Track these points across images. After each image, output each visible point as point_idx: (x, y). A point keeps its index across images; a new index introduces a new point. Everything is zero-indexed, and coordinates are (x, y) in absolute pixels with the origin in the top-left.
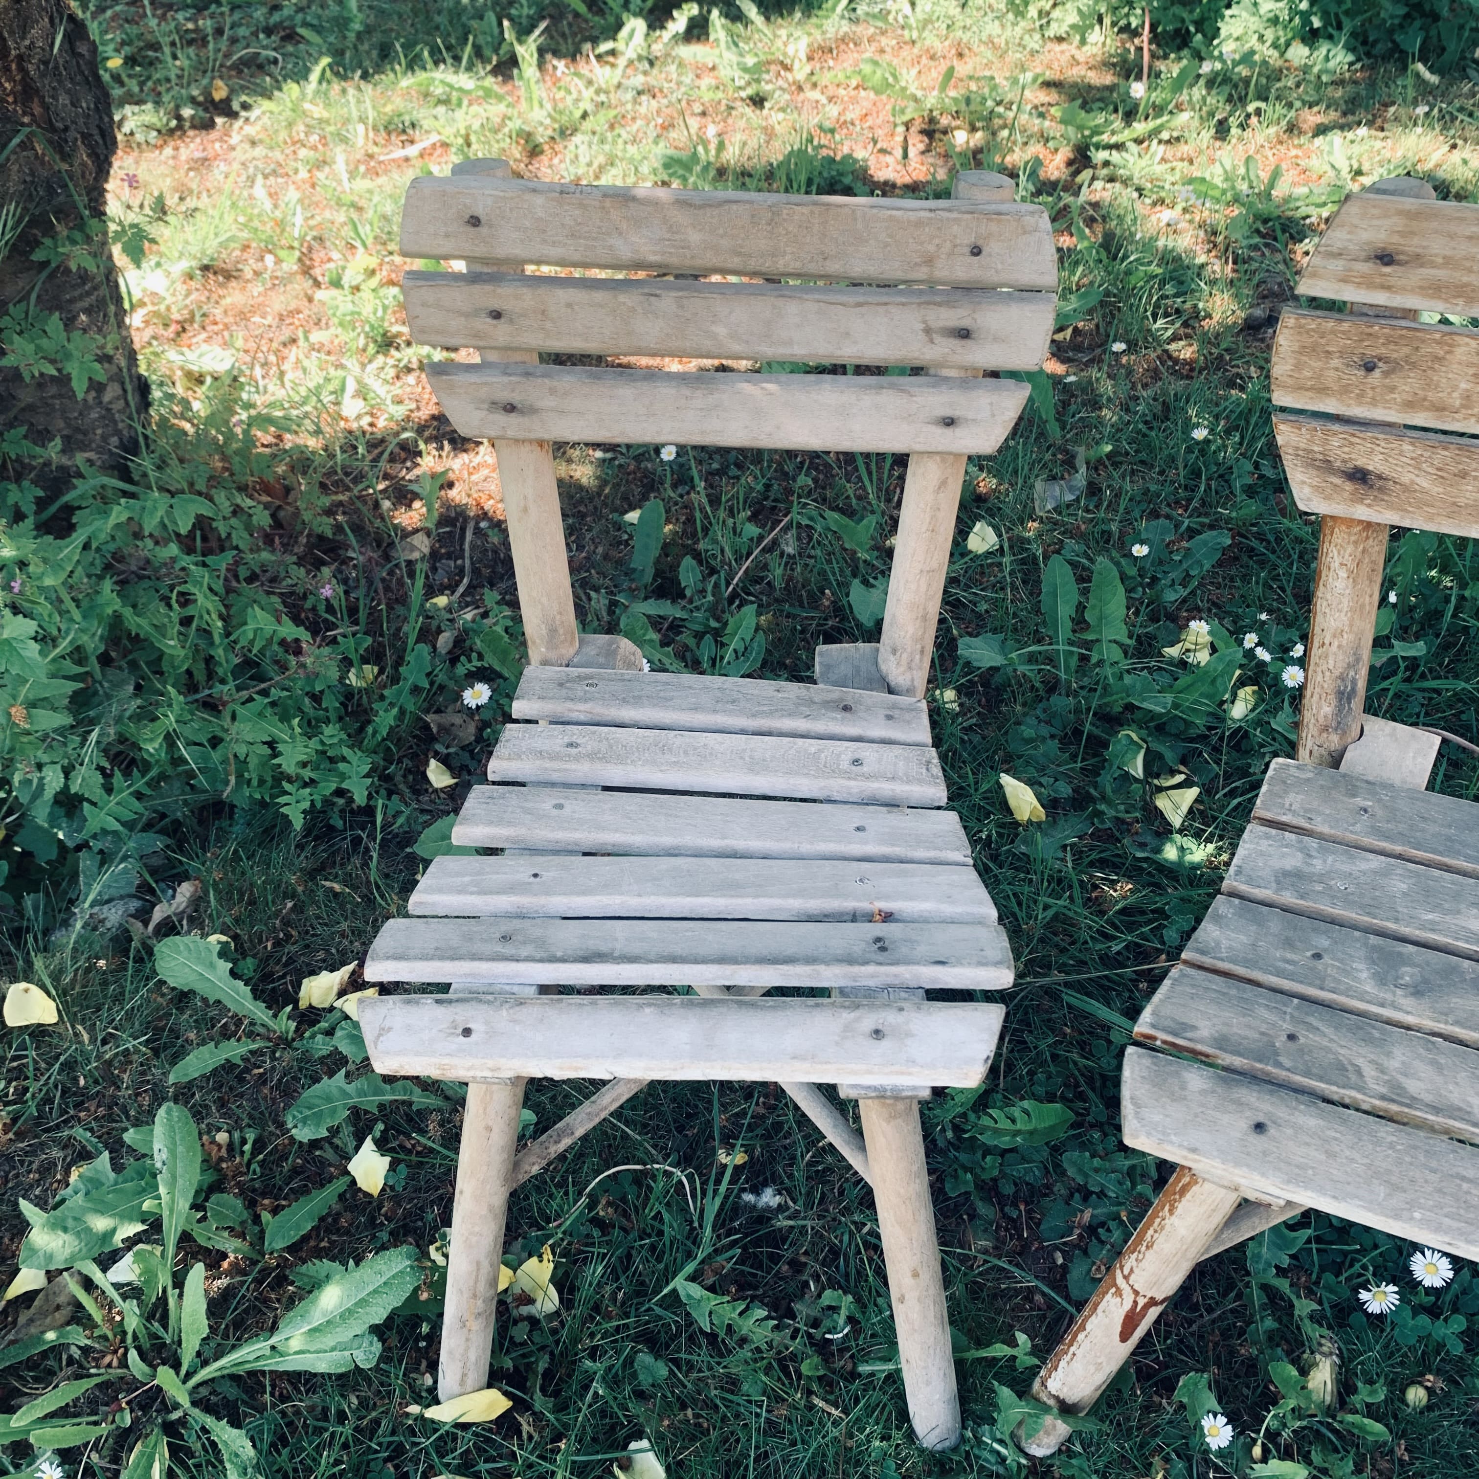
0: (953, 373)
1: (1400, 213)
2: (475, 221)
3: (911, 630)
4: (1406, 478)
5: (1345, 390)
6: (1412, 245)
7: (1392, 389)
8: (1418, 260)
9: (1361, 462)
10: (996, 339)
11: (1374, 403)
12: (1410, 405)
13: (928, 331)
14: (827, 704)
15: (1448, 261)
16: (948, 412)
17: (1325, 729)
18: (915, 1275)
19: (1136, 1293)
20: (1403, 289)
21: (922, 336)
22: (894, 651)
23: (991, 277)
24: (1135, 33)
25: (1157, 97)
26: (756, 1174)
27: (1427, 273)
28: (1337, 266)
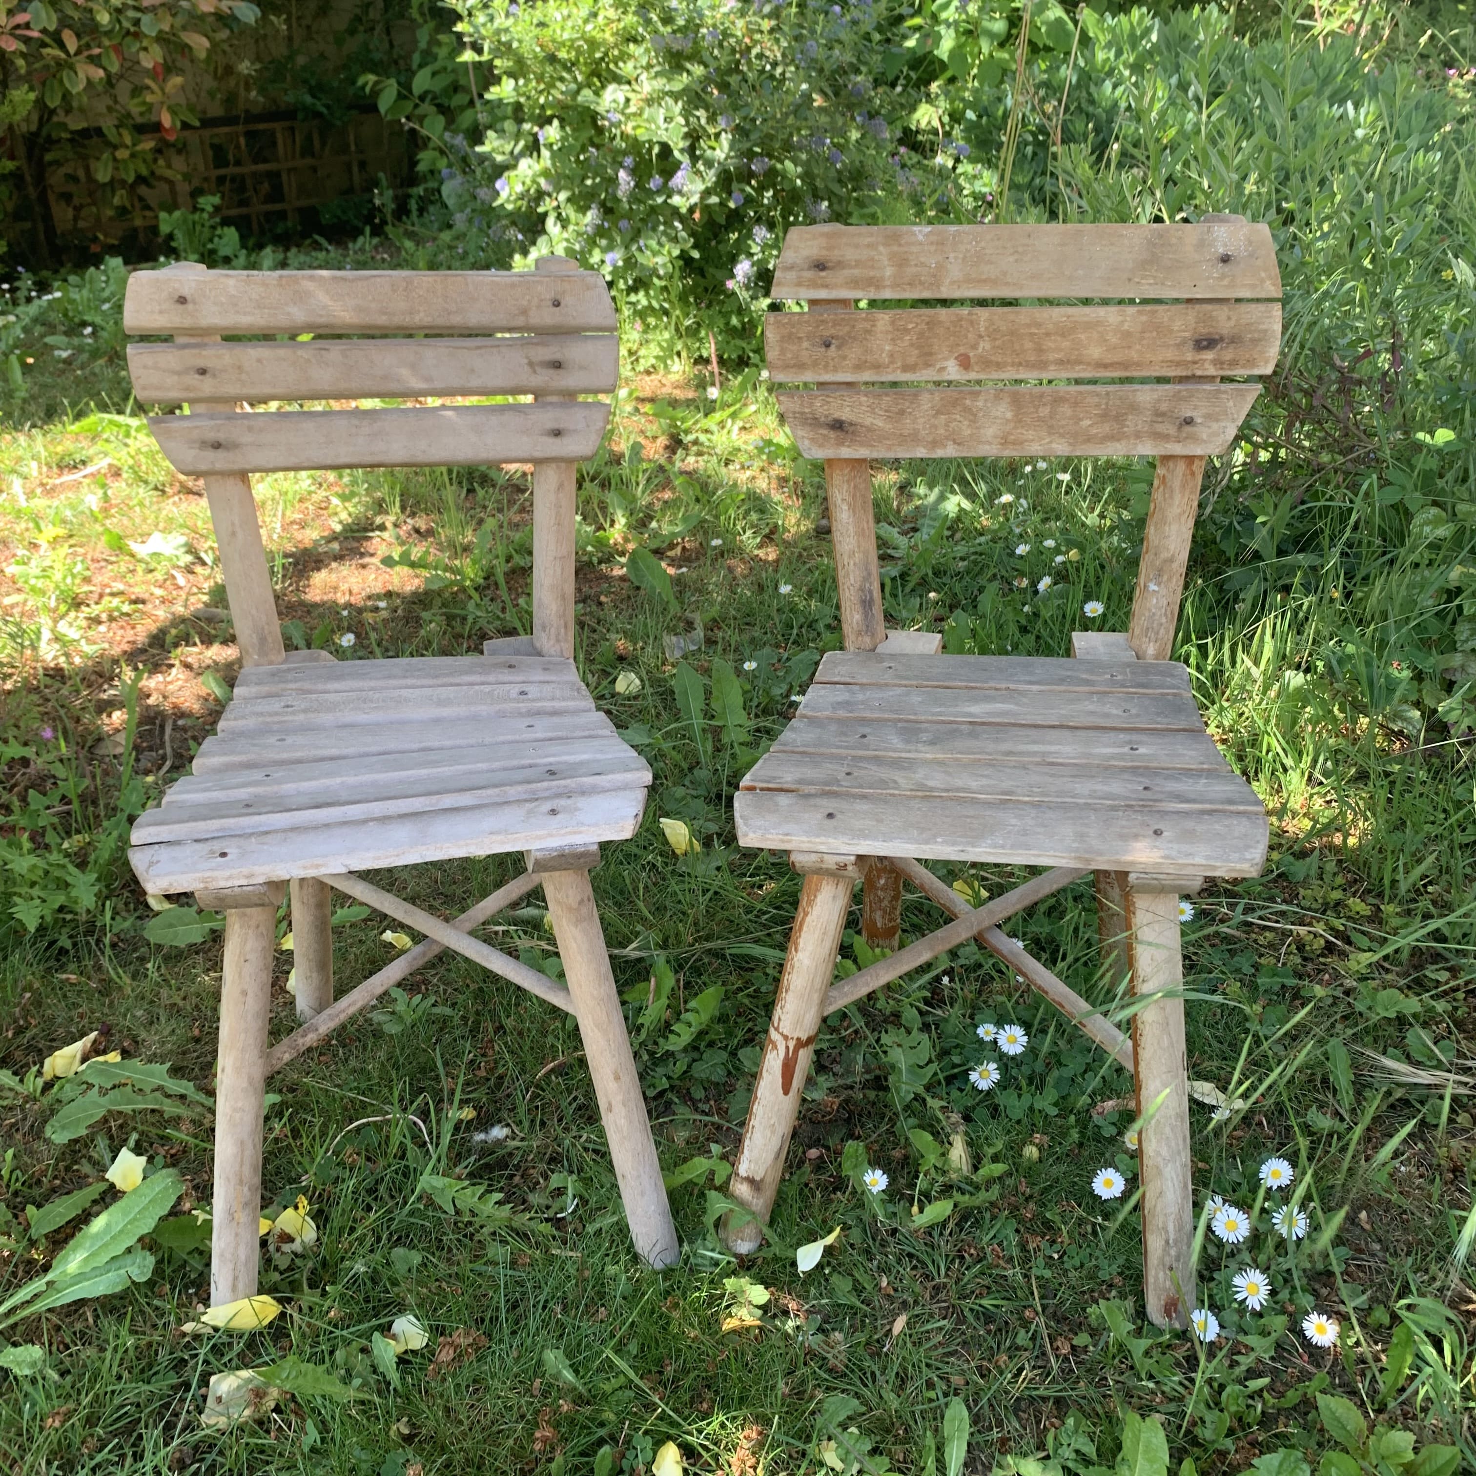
0: (554, 399)
1: (823, 235)
2: (182, 300)
3: (554, 607)
4: (868, 421)
5: (815, 364)
6: (836, 255)
7: (845, 358)
8: (840, 265)
9: (837, 415)
10: (582, 368)
11: (835, 370)
12: (859, 367)
13: (531, 364)
14: (492, 666)
15: (858, 263)
16: (556, 426)
17: (859, 633)
18: (617, 1078)
19: (786, 1038)
20: (835, 286)
21: (527, 368)
22: (544, 628)
23: (571, 322)
24: (707, 361)
25: (728, 397)
26: (484, 1122)
27: (847, 272)
28: (792, 275)
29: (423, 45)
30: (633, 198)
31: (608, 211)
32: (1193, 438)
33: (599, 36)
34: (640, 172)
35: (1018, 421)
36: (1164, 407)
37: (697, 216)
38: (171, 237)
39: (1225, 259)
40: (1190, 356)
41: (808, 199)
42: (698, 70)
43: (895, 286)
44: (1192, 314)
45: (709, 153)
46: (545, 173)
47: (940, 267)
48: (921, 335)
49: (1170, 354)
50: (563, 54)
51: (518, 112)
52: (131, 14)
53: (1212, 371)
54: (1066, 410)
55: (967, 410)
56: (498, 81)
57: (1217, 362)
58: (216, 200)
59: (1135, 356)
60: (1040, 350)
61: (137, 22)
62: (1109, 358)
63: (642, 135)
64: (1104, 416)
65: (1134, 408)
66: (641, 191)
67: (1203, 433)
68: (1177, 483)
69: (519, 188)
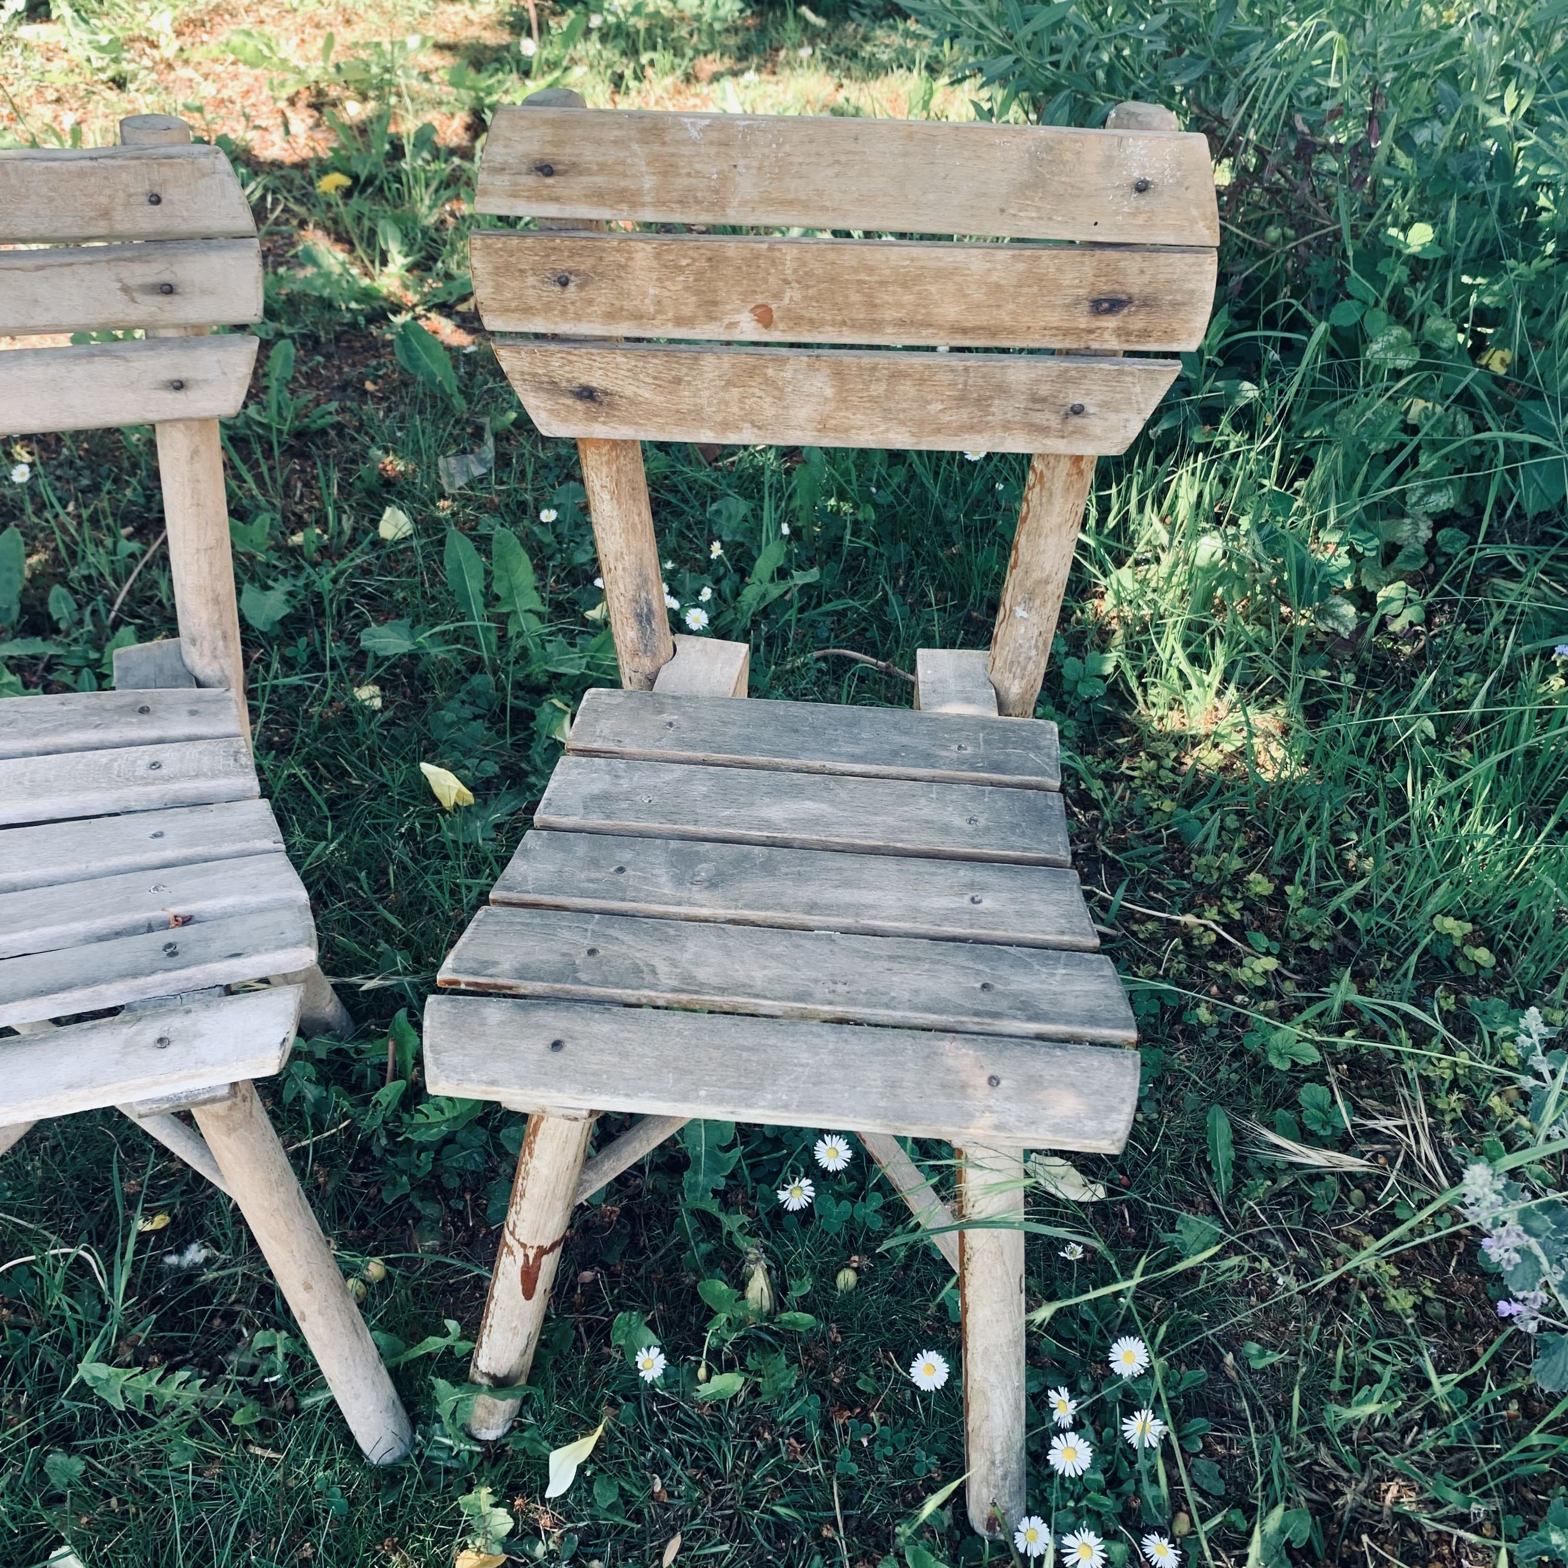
0: (171, 333)
1: (545, 122)
3: (204, 615)
4: (629, 391)
5: (548, 308)
6: (565, 155)
7: (590, 302)
8: (575, 169)
9: (585, 380)
10: (203, 292)
11: (578, 318)
12: (611, 316)
13: (126, 289)
14: (121, 710)
15: (602, 168)
16: (175, 375)
17: (635, 654)
18: (308, 1287)
19: (524, 1246)
20: (570, 200)
21: (120, 295)
22: (193, 642)
23: (183, 227)
25: (550, 53)
27: (585, 180)
28: (503, 181)
32: (1082, 433)
35: (842, 400)
36: (1044, 390)
39: (1142, 188)
40: (1083, 322)
43: (659, 203)
44: (1089, 263)
47: (723, 178)
48: (700, 275)
49: (1055, 318)
53: (1113, 344)
54: (907, 388)
55: (768, 381)
57: (1123, 333)
59: (1007, 320)
60: (872, 305)
62: (970, 321)
64: (961, 399)
65: (1002, 390)
67: (1094, 425)
68: (1058, 486)
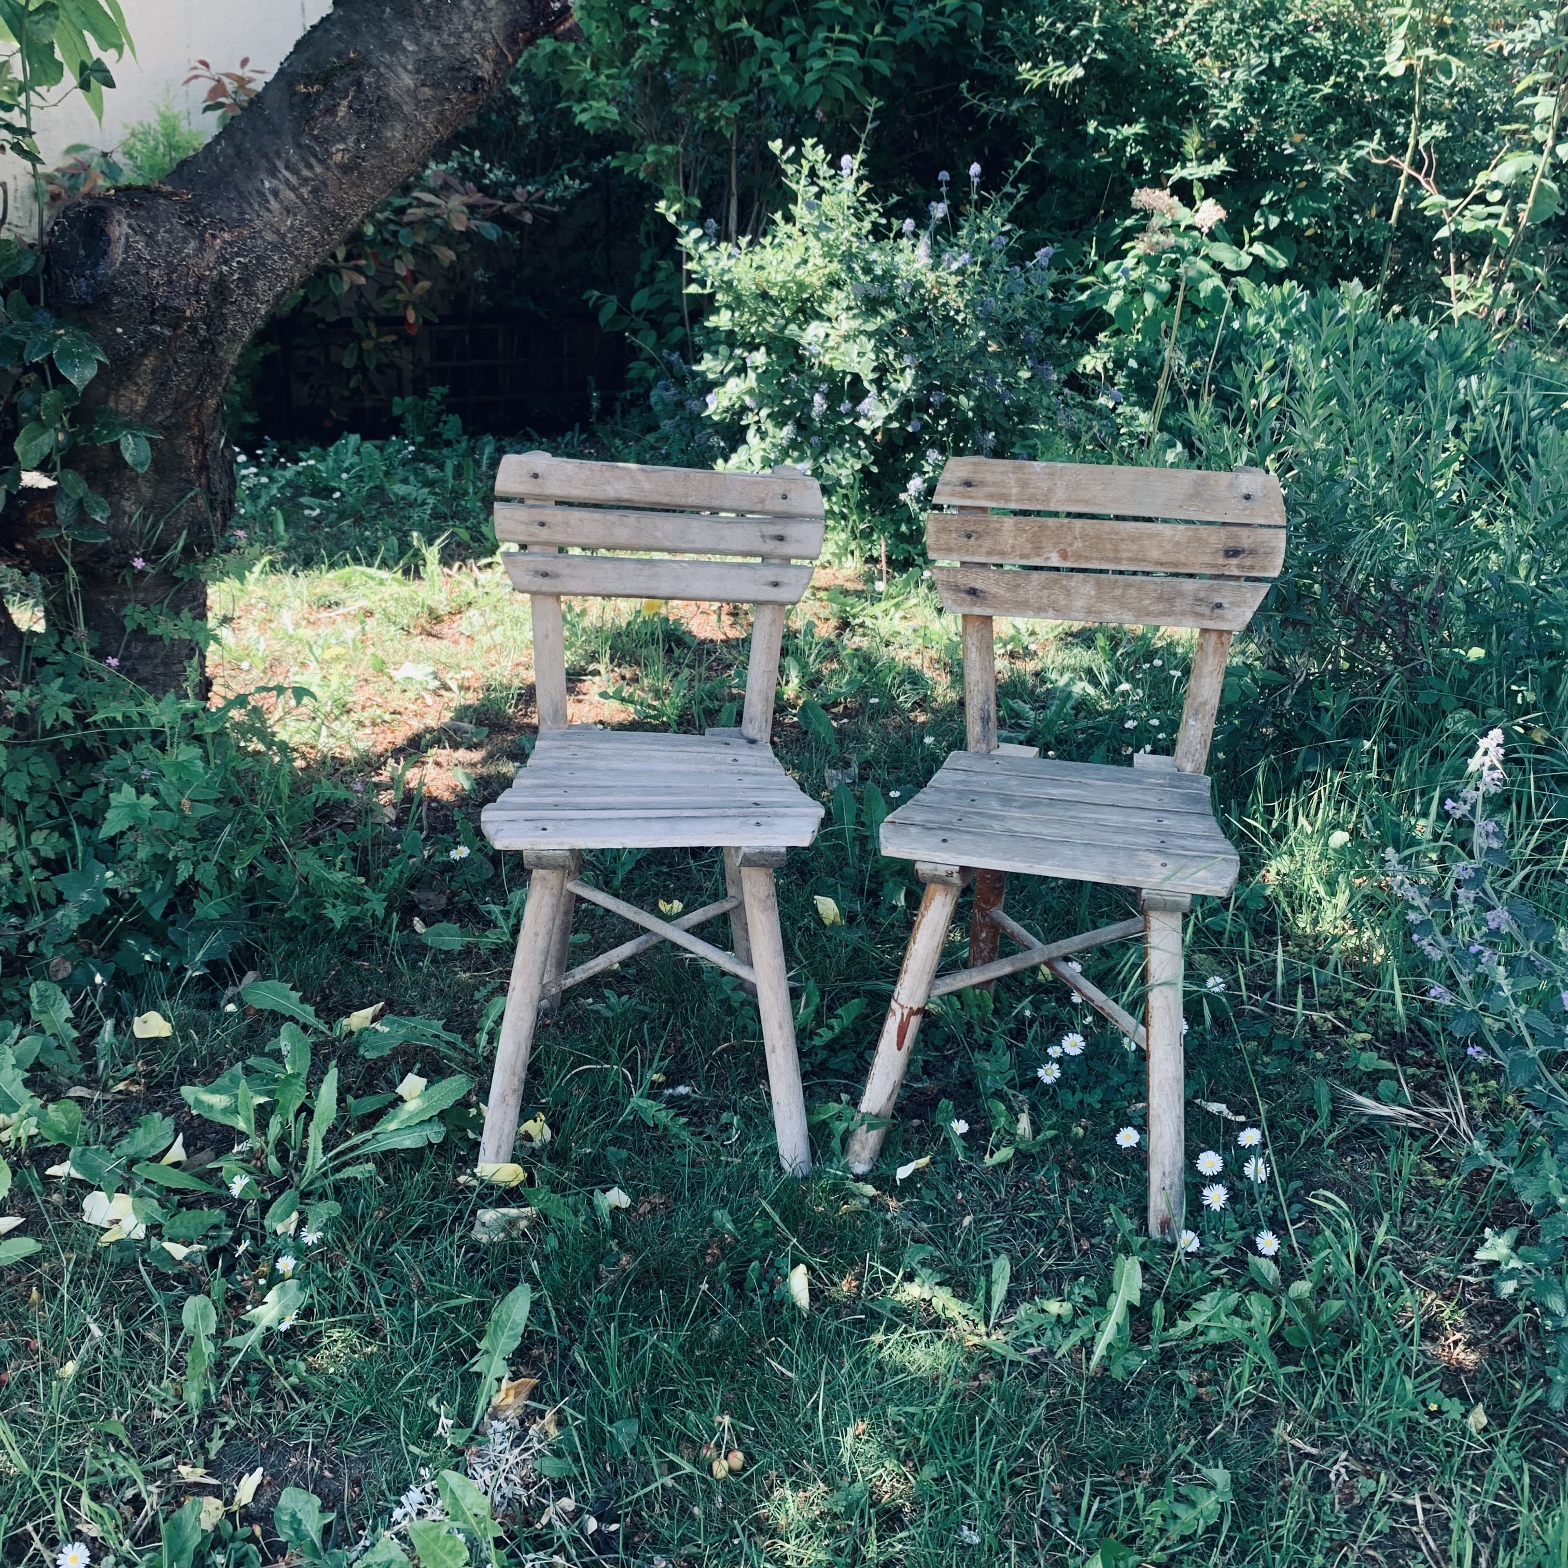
0: (775, 561)
1: (969, 463)
2: (536, 476)
3: (759, 707)
4: (995, 591)
5: (961, 549)
6: (978, 477)
7: (981, 546)
8: (982, 484)
9: (973, 585)
10: (797, 541)
11: (974, 554)
12: (989, 553)
13: (763, 536)
14: (716, 742)
15: (994, 484)
16: (775, 580)
17: (978, 742)
19: (902, 1007)
20: (977, 498)
21: (759, 539)
22: (751, 720)
23: (794, 510)
24: (876, 561)
25: (893, 591)
26: (672, 1082)
27: (986, 490)
28: (948, 489)
29: (645, 267)
30: (825, 418)
31: (803, 427)
32: (1222, 618)
33: (808, 280)
34: (833, 397)
35: (1099, 597)
36: (1202, 594)
37: (879, 437)
38: (401, 419)
39: (1248, 497)
40: (1221, 561)
41: (977, 429)
42: (891, 315)
43: (1018, 501)
44: (1223, 532)
45: (894, 385)
46: (750, 392)
47: (1050, 490)
48: (1034, 534)
49: (1207, 559)
50: (774, 292)
51: (731, 339)
52: (392, 227)
53: (1236, 572)
54: (1132, 592)
55: (1063, 587)
56: (717, 311)
57: (1240, 567)
58: (445, 390)
59: (1182, 558)
60: (1116, 550)
61: (395, 234)
62: (1164, 559)
63: (838, 366)
64: (1160, 598)
65: (1181, 594)
66: (832, 413)
67: (1228, 614)
68: (1210, 650)
69: (726, 403)
